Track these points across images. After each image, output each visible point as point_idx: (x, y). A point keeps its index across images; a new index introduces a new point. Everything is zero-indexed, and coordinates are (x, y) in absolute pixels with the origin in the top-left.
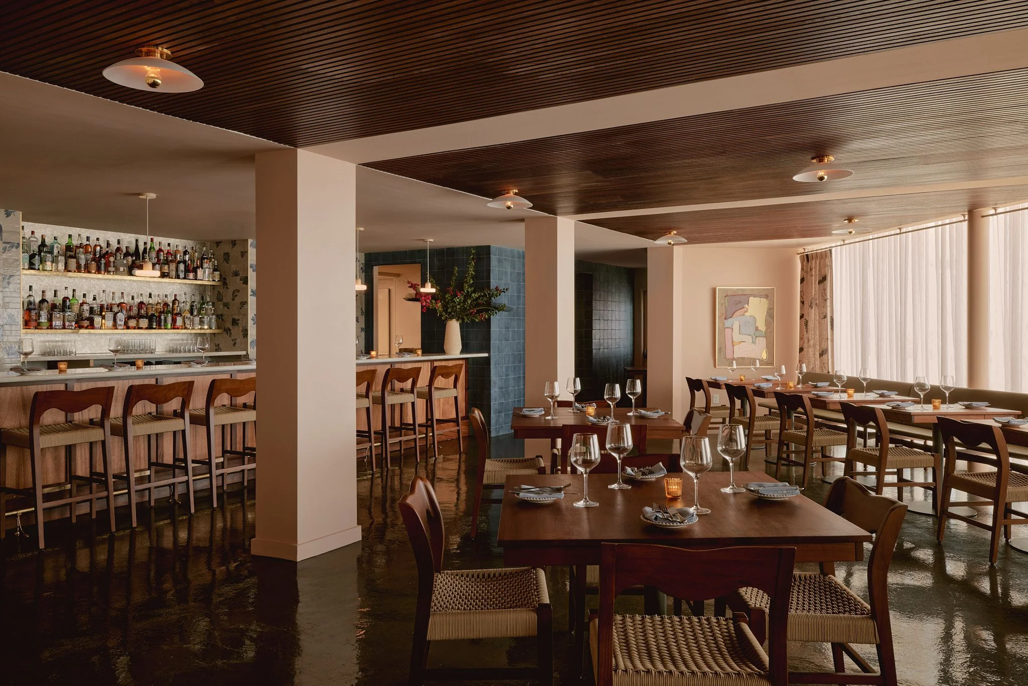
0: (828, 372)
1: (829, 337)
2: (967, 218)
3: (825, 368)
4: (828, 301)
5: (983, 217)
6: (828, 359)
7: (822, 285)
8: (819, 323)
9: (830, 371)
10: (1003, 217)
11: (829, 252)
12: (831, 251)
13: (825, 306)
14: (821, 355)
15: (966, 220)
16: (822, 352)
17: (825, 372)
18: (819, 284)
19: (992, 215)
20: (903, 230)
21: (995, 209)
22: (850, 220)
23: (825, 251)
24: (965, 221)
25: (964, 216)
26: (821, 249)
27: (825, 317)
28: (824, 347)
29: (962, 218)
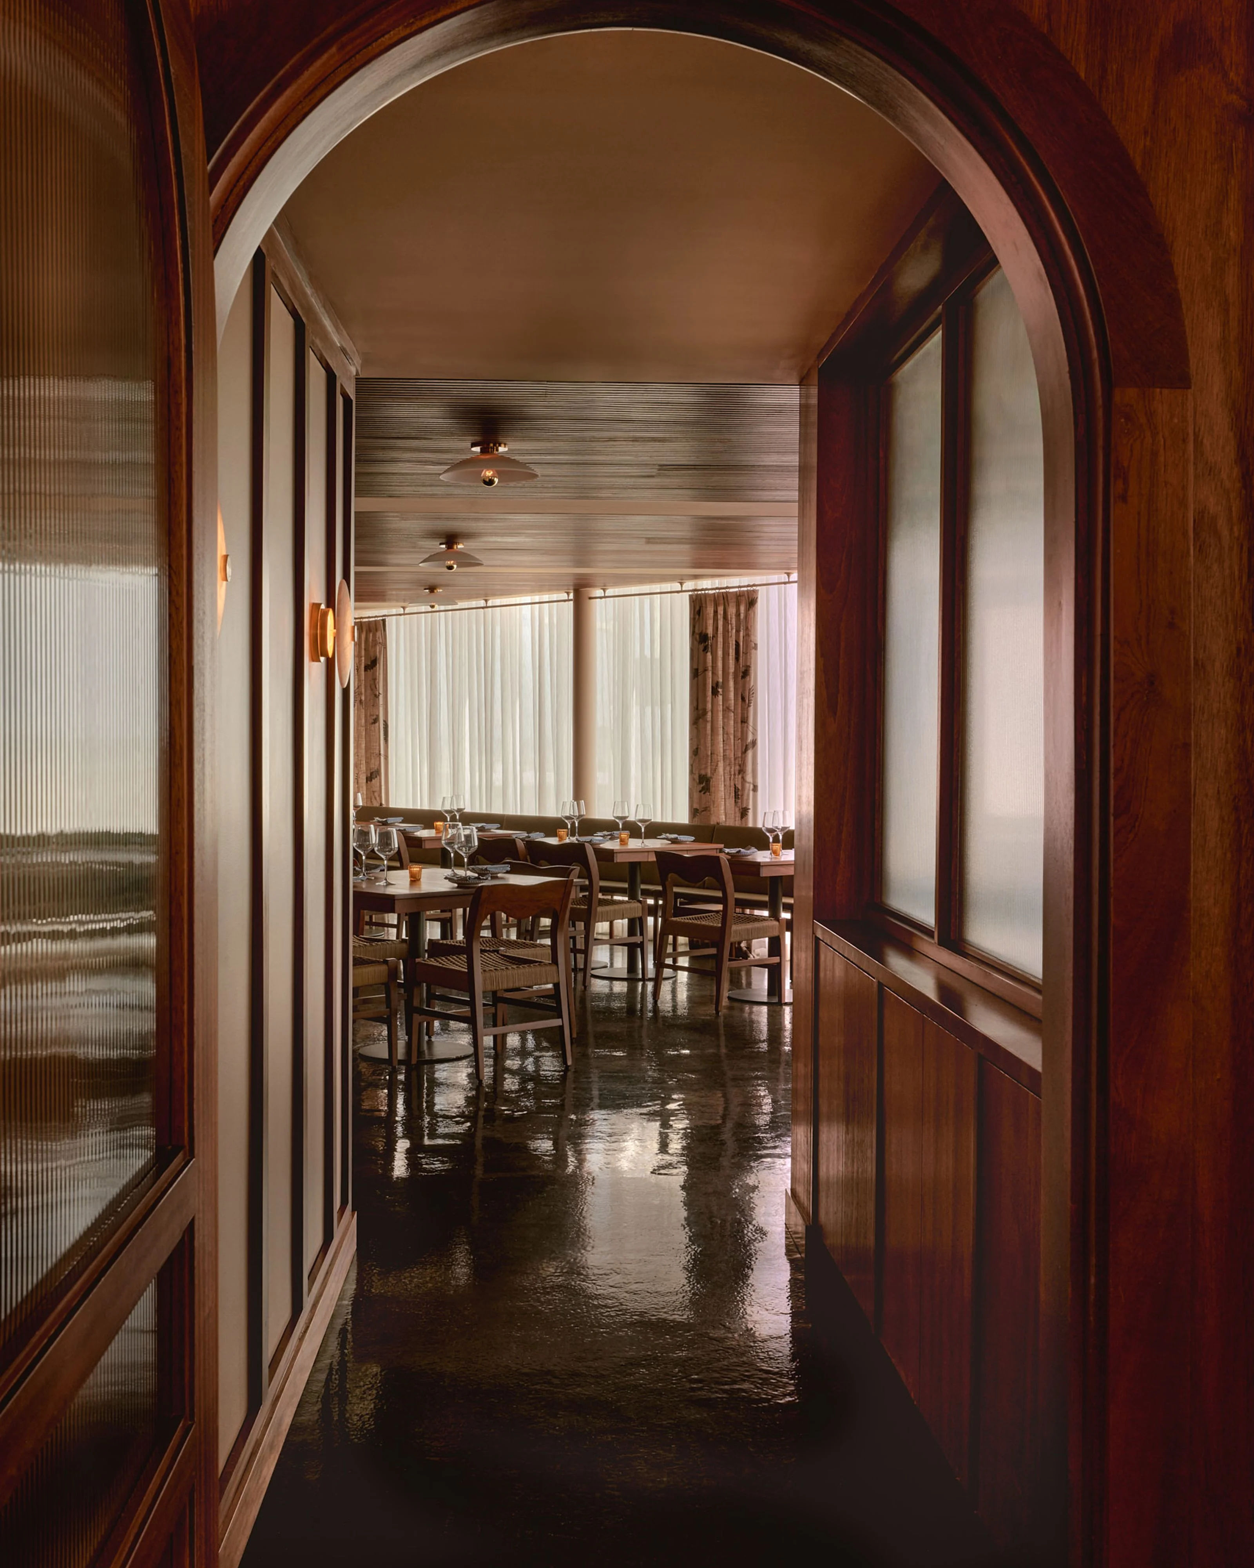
0: (381, 804)
1: (382, 752)
2: (571, 596)
3: (375, 798)
4: (381, 697)
5: (590, 598)
6: (380, 786)
7: (369, 672)
8: (366, 730)
9: (383, 802)
10: (612, 603)
11: (381, 622)
12: (384, 621)
13: (375, 705)
14: (369, 779)
15: (571, 600)
16: (372, 774)
17: (376, 804)
18: (366, 670)
19: (601, 598)
20: (490, 603)
21: (604, 590)
22: (432, 589)
23: (375, 621)
24: (569, 600)
25: (568, 593)
26: (369, 617)
27: (376, 721)
28: (374, 767)
29: (564, 596)
